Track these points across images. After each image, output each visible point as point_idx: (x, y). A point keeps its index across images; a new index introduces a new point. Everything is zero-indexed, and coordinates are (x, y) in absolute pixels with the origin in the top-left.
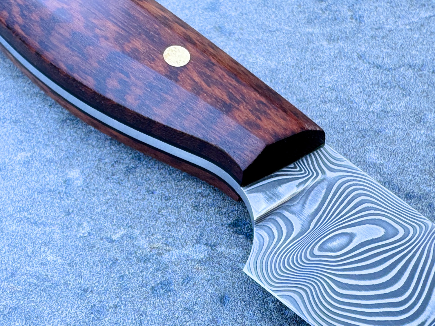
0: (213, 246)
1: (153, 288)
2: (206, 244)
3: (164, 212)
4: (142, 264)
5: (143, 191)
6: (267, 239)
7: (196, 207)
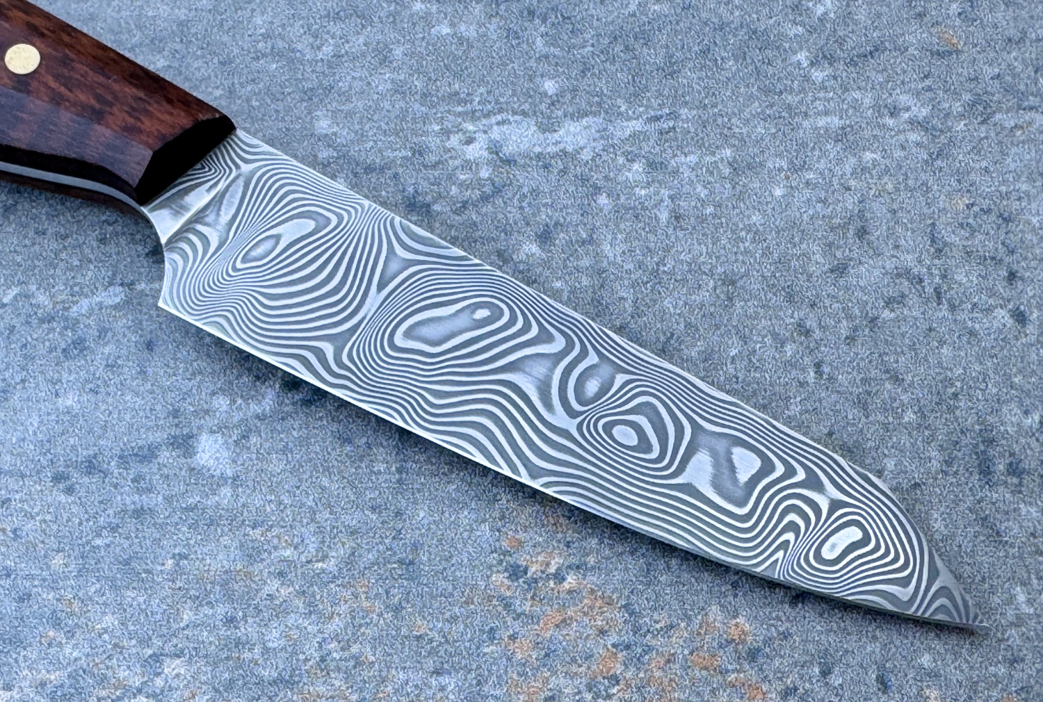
0: (131, 285)
1: (64, 350)
2: (122, 285)
3: (63, 256)
4: (45, 326)
5: (31, 234)
6: (180, 262)
7: (103, 240)
